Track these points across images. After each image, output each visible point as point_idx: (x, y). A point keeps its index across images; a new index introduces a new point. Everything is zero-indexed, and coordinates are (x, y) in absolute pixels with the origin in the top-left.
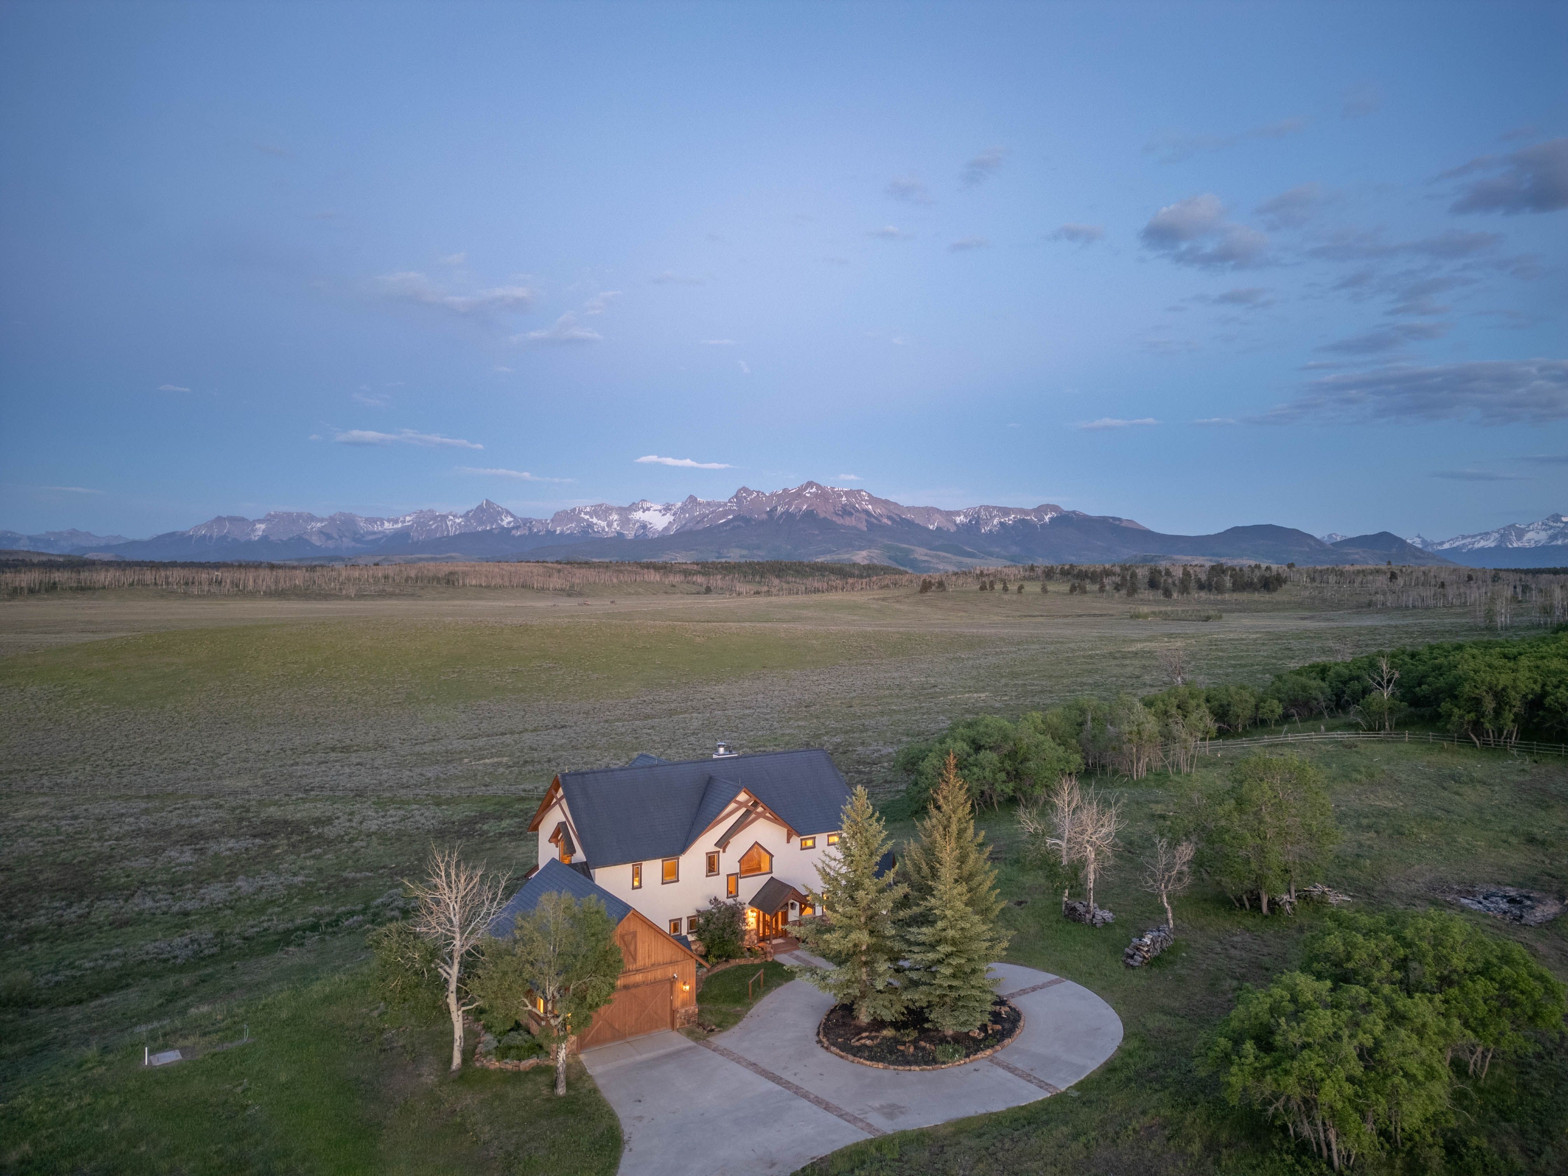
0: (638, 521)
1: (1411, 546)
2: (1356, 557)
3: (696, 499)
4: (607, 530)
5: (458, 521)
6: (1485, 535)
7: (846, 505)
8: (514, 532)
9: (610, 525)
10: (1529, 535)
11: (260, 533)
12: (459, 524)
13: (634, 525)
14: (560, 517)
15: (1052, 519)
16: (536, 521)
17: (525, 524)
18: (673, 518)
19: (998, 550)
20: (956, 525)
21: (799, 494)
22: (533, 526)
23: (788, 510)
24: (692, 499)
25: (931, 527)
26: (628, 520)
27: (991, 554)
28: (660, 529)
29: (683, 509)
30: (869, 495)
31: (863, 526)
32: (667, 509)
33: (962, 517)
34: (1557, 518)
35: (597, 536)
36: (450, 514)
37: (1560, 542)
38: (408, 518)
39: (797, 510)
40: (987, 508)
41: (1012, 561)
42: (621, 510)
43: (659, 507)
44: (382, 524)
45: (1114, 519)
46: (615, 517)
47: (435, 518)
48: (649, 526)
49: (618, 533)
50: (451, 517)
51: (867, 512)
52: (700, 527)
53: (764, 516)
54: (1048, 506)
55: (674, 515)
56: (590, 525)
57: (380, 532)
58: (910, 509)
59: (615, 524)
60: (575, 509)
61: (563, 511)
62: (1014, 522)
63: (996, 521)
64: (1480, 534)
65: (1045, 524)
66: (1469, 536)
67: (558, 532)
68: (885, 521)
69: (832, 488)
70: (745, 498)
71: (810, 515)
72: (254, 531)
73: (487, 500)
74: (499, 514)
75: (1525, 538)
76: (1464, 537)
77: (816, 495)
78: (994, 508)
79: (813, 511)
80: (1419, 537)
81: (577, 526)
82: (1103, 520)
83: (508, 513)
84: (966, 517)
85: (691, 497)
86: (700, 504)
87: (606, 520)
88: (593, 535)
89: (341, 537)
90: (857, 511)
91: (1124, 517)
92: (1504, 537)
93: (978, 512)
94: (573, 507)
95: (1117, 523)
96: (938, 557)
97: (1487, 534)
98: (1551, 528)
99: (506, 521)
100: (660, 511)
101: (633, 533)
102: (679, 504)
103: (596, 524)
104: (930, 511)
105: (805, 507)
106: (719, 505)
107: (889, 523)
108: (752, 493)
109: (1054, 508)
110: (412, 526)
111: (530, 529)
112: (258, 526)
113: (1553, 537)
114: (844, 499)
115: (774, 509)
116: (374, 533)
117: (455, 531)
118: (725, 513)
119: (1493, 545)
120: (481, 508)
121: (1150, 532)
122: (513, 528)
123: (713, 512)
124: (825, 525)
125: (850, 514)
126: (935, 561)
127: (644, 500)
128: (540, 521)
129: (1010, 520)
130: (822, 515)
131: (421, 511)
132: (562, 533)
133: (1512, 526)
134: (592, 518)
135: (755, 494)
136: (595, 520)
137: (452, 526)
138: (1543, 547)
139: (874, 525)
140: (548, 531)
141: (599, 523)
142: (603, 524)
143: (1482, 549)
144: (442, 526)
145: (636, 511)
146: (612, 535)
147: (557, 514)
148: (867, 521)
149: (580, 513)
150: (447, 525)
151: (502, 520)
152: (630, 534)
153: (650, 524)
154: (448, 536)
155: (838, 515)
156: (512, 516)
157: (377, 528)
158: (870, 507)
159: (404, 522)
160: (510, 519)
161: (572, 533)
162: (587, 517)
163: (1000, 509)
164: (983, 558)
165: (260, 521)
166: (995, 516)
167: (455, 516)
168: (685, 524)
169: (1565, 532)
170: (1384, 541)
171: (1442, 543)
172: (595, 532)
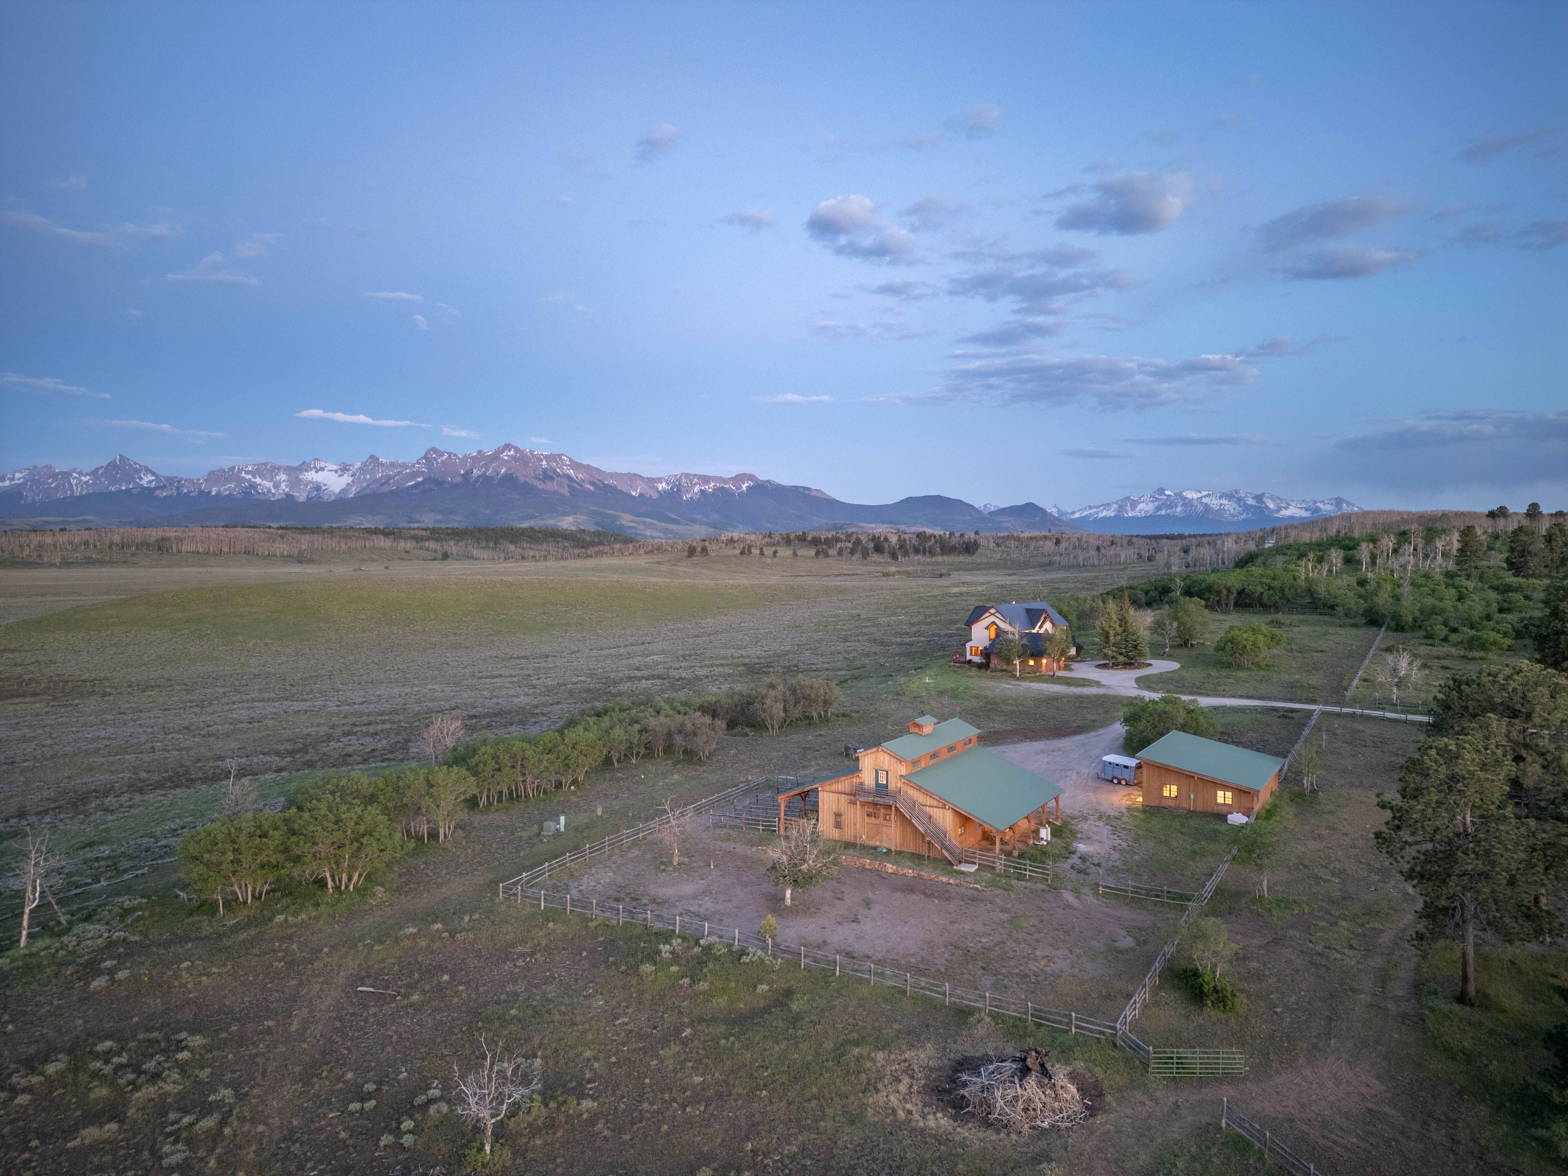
0: (310, 482)
1: (1050, 515)
2: (1009, 525)
3: (378, 459)
4: (273, 491)
5: (84, 479)
6: (1107, 506)
7: (546, 469)
8: (158, 492)
9: (277, 485)
10: (1141, 506)
12: (86, 482)
13: (306, 486)
14: (214, 476)
15: (748, 488)
16: (186, 480)
17: (171, 484)
18: (350, 479)
19: (699, 517)
20: (658, 491)
21: (496, 456)
22: (182, 486)
23: (484, 473)
24: (374, 459)
25: (634, 494)
26: (299, 481)
27: (694, 521)
28: (337, 491)
29: (363, 470)
30: (571, 460)
31: (565, 492)
32: (344, 469)
33: (664, 484)
34: (1161, 491)
35: (262, 497)
36: (74, 471)
37: (1163, 512)
38: (18, 475)
39: (495, 474)
40: (687, 476)
41: (715, 527)
42: (289, 470)
43: (335, 467)
45: (805, 488)
46: (283, 477)
47: (54, 475)
48: (324, 488)
49: (286, 494)
50: (75, 475)
51: (569, 477)
52: (385, 489)
53: (459, 479)
54: (744, 475)
55: (352, 476)
56: (253, 486)
58: (612, 475)
59: (283, 485)
60: (234, 468)
61: (217, 471)
62: (714, 490)
63: (696, 489)
64: (1103, 505)
65: (742, 492)
66: (1094, 507)
67: (214, 493)
68: (588, 486)
69: (532, 451)
70: (436, 459)
71: (509, 478)
73: (121, 456)
74: (137, 471)
75: (1138, 509)
76: (1091, 508)
77: (514, 458)
78: (695, 475)
79: (511, 475)
80: (1055, 507)
81: (236, 487)
82: (795, 489)
83: (148, 471)
84: (668, 484)
85: (372, 457)
86: (382, 465)
87: (272, 480)
88: (257, 497)
90: (559, 475)
91: (813, 487)
92: (1121, 508)
93: (680, 480)
94: (231, 464)
95: (807, 492)
96: (644, 523)
97: (1109, 504)
98: (1157, 499)
99: (146, 480)
100: (336, 471)
101: (305, 495)
102: (358, 464)
103: (260, 485)
104: (633, 478)
105: (503, 471)
106: (405, 466)
107: (592, 488)
108: (441, 454)
109: (751, 477)
110: (25, 484)
111: (178, 489)
113: (1158, 508)
114: (544, 463)
115: (469, 472)
117: (82, 490)
118: (414, 475)
119: (1112, 514)
120: (112, 464)
121: (835, 501)
122: (156, 488)
123: (399, 473)
124: (526, 489)
125: (552, 479)
126: (642, 527)
127: (317, 460)
128: (190, 481)
129: (710, 487)
130: (522, 479)
131: (36, 467)
132: (218, 494)
133: (1128, 498)
134: (255, 477)
135: (446, 456)
136: (258, 480)
137: (77, 484)
138: (1151, 515)
139: (576, 490)
140: (201, 492)
141: (264, 484)
142: (268, 484)
143: (1105, 518)
144: (64, 485)
145: (307, 471)
146: (280, 497)
147: (212, 473)
148: (569, 486)
149: (240, 471)
150: (70, 484)
151: (141, 479)
152: (301, 497)
153: (325, 485)
154: (72, 496)
155: (539, 479)
156: (153, 474)
158: (572, 472)
159: (13, 479)
160: (150, 477)
161: (231, 495)
162: (249, 477)
163: (700, 477)
164: (687, 524)
166: (696, 484)
167: (80, 473)
168: (367, 486)
169: (1169, 504)
170: (1029, 511)
171: (1073, 513)
172: (259, 493)
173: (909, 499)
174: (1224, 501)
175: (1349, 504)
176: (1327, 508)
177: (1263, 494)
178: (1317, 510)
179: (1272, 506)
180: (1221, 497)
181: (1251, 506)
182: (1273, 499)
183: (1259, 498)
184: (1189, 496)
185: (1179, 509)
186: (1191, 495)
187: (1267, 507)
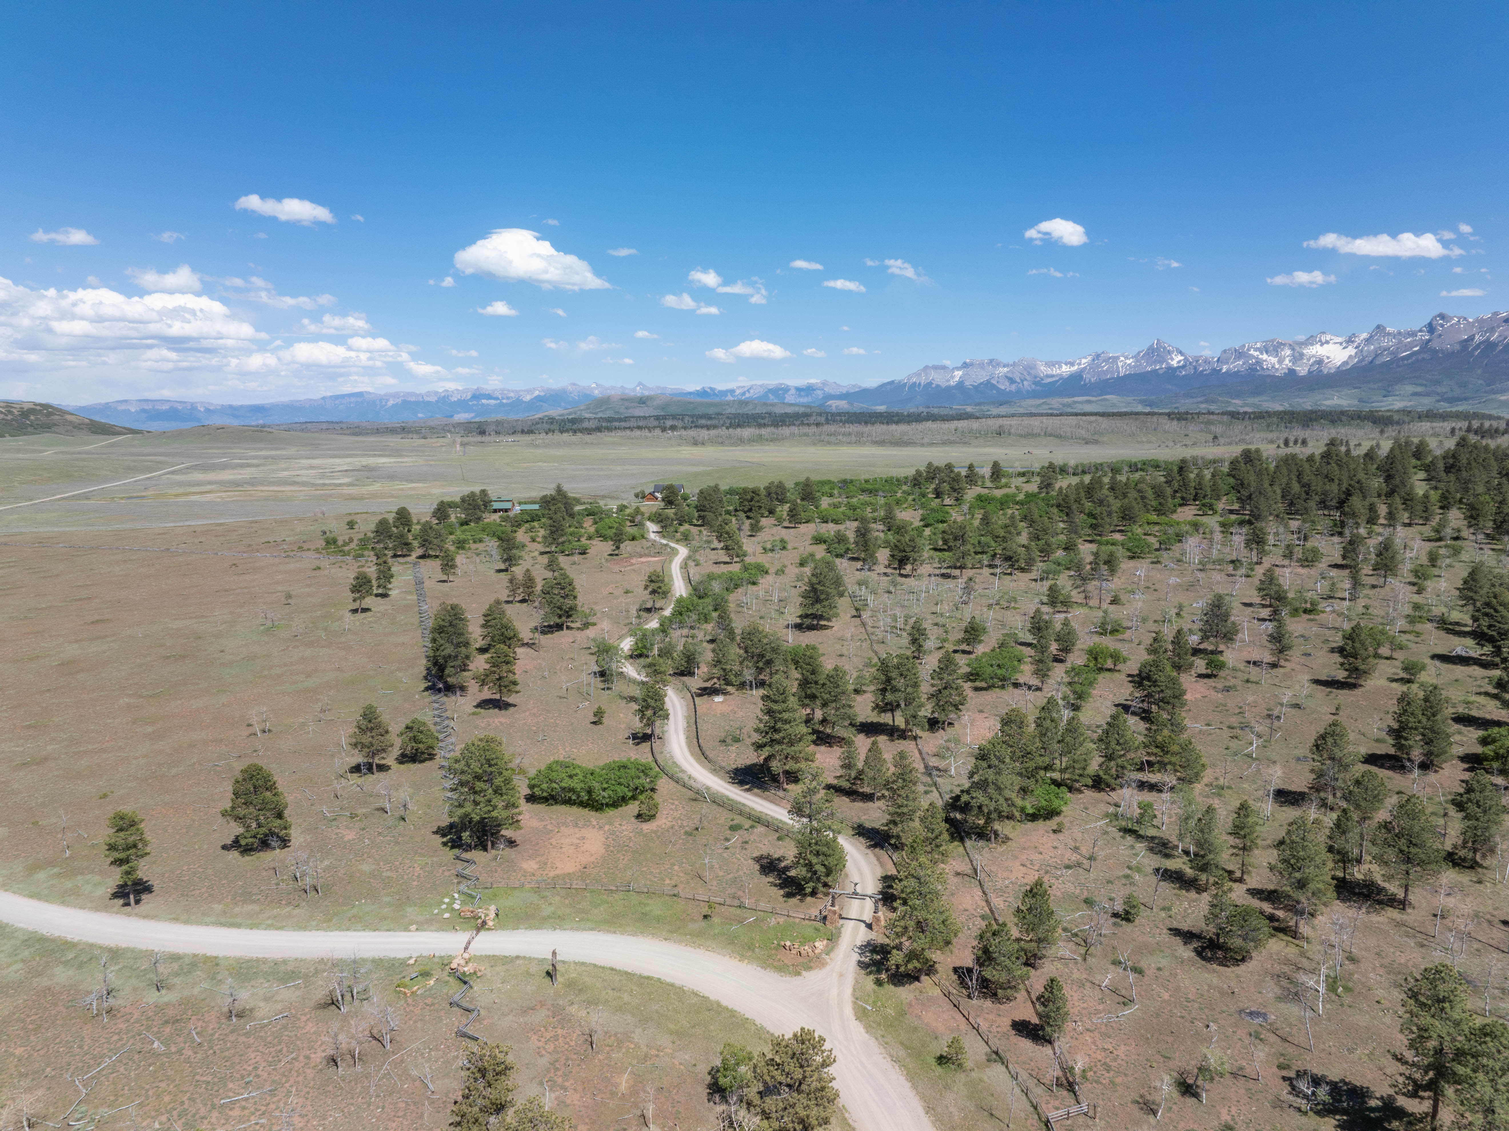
0: (1313, 356)
3: (1385, 328)
4: (1277, 366)
5: (1128, 362)
8: (1180, 371)
9: (1280, 362)
11: (957, 379)
12: (1130, 365)
13: (1309, 360)
14: (1227, 355)
16: (1203, 360)
17: (1192, 364)
18: (1354, 351)
22: (1199, 365)
23: (1488, 338)
24: (1381, 329)
26: (1302, 355)
28: (1339, 364)
29: (1367, 341)
32: (1350, 341)
35: (1266, 373)
36: (1122, 355)
38: (1084, 361)
39: (1501, 339)
42: (1294, 345)
43: (1340, 340)
44: (1060, 367)
46: (1288, 352)
47: (1107, 360)
48: (1326, 361)
49: (1289, 369)
53: (1456, 347)
55: (1356, 347)
56: (1259, 362)
57: (1057, 375)
59: (1287, 361)
61: (1231, 349)
70: (1440, 326)
72: (953, 377)
73: (1159, 340)
74: (1170, 352)
81: (1244, 363)
83: (1181, 352)
86: (1389, 334)
87: (1277, 356)
88: (1262, 372)
89: (1022, 381)
94: (1241, 342)
99: (1176, 360)
100: (1341, 344)
101: (1307, 369)
102: (1364, 335)
103: (1265, 361)
106: (1408, 335)
108: (1450, 319)
110: (1086, 368)
111: (1195, 368)
112: (956, 373)
115: (1472, 338)
116: (1052, 376)
117: (1126, 372)
118: (1412, 344)
120: (1152, 348)
122: (1180, 368)
123: (1398, 343)
127: (1324, 333)
128: (1206, 360)
131: (1097, 354)
132: (1228, 371)
134: (1262, 353)
135: (1454, 321)
136: (1264, 357)
137: (1122, 367)
140: (1214, 370)
141: (1270, 360)
142: (1273, 360)
144: (1112, 368)
145: (1312, 345)
146: (1284, 372)
147: (1225, 351)
149: (1249, 350)
150: (1118, 367)
151: (1172, 359)
152: (1302, 370)
153: (1328, 358)
154: (1118, 378)
156: (1183, 355)
157: (1055, 371)
159: (1080, 364)
160: (1180, 358)
161: (1238, 371)
162: (1256, 354)
165: (958, 369)
167: (1127, 357)
168: (1367, 357)
172: (1263, 369)
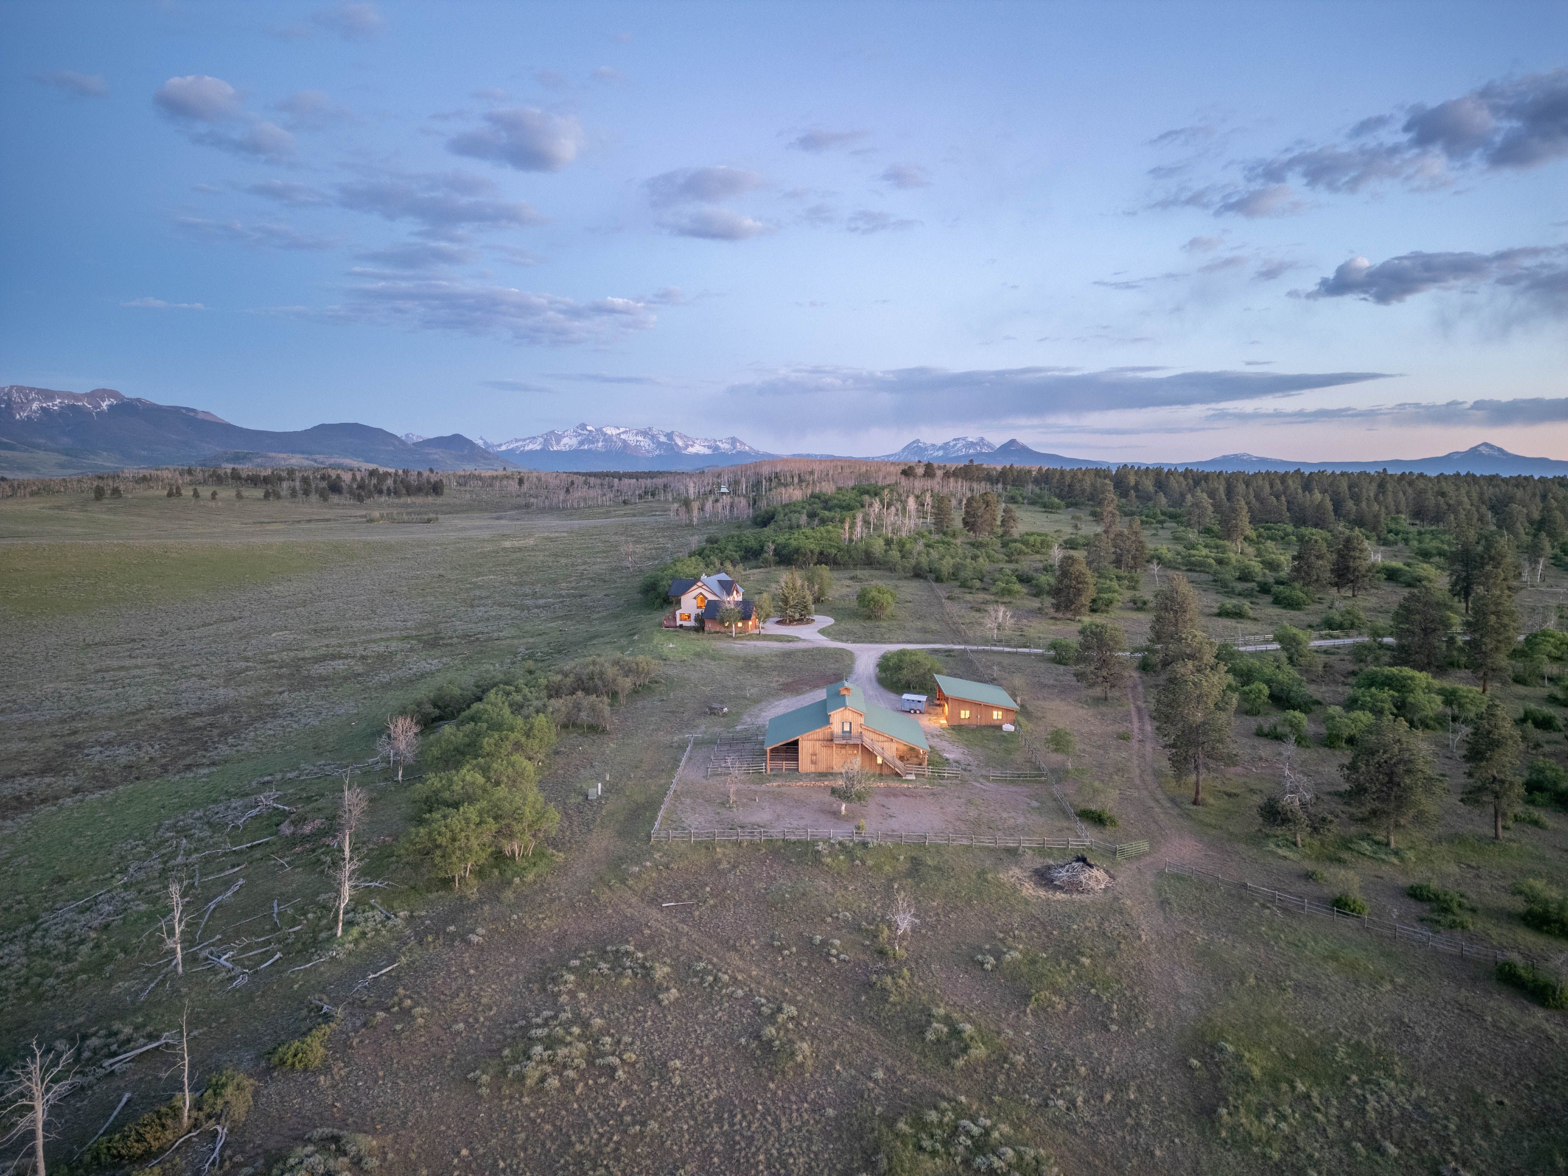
1: (476, 446)
2: (436, 457)
10: (565, 440)
15: (111, 407)
19: (42, 441)
27: (37, 446)
34: (583, 426)
37: (586, 447)
40: (20, 389)
41: (67, 455)
45: (187, 409)
54: (104, 391)
62: (62, 407)
63: (35, 406)
64: (529, 438)
65: (102, 411)
75: (562, 443)
76: (517, 441)
78: (31, 389)
80: (481, 438)
82: (176, 412)
91: (199, 408)
92: (547, 442)
93: (9, 394)
95: (192, 414)
97: (534, 438)
98: (580, 434)
109: (113, 394)
113: (581, 443)
119: (538, 448)
121: (230, 425)
129: (55, 405)
133: (552, 432)
138: (574, 450)
143: (531, 451)
163: (40, 391)
166: (34, 400)
169: (590, 439)
170: (456, 442)
171: (500, 445)
173: (323, 427)
174: (640, 438)
175: (742, 443)
176: (725, 446)
177: (673, 432)
178: (717, 448)
179: (680, 443)
180: (637, 434)
181: (664, 443)
182: (681, 437)
183: (669, 436)
184: (609, 432)
185: (600, 444)
186: (610, 431)
187: (676, 444)
